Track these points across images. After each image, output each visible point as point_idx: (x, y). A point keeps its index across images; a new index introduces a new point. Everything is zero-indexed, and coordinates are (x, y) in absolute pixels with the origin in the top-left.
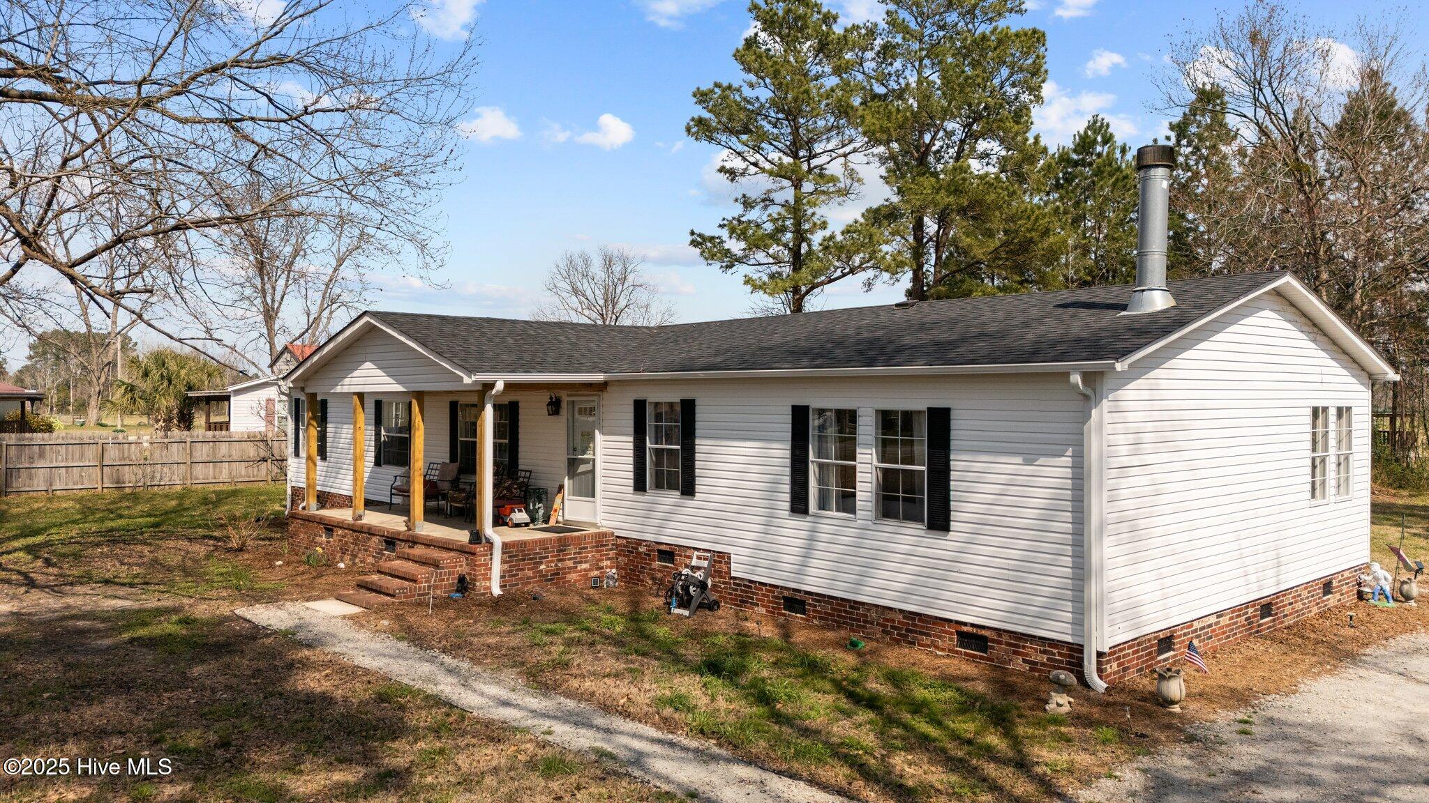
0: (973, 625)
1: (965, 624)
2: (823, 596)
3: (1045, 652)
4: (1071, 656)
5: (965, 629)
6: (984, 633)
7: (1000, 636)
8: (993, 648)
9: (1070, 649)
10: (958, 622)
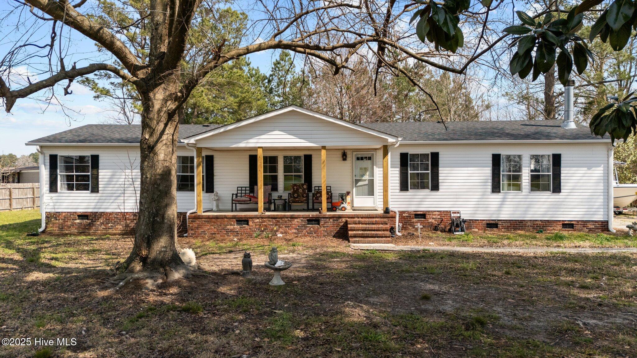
0: (568, 221)
1: (566, 221)
2: (507, 220)
3: (593, 225)
4: (602, 224)
5: (566, 222)
6: (572, 222)
7: (578, 222)
8: (576, 226)
9: (602, 223)
10: (563, 221)
